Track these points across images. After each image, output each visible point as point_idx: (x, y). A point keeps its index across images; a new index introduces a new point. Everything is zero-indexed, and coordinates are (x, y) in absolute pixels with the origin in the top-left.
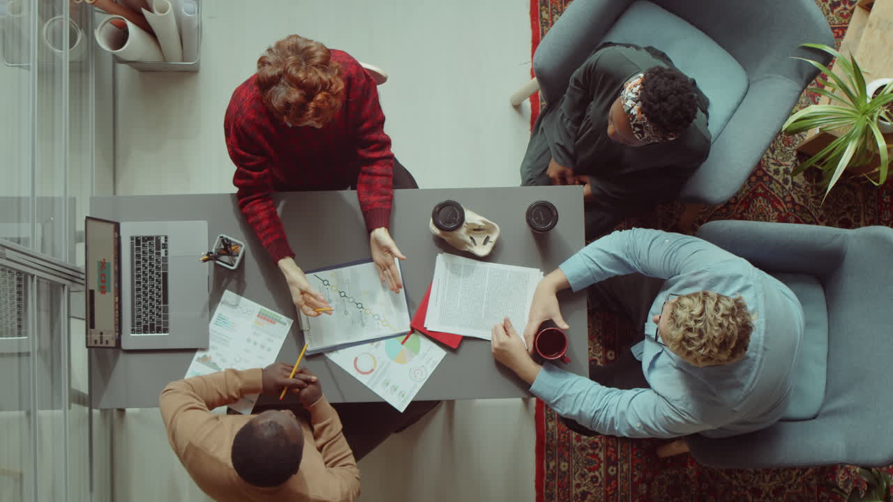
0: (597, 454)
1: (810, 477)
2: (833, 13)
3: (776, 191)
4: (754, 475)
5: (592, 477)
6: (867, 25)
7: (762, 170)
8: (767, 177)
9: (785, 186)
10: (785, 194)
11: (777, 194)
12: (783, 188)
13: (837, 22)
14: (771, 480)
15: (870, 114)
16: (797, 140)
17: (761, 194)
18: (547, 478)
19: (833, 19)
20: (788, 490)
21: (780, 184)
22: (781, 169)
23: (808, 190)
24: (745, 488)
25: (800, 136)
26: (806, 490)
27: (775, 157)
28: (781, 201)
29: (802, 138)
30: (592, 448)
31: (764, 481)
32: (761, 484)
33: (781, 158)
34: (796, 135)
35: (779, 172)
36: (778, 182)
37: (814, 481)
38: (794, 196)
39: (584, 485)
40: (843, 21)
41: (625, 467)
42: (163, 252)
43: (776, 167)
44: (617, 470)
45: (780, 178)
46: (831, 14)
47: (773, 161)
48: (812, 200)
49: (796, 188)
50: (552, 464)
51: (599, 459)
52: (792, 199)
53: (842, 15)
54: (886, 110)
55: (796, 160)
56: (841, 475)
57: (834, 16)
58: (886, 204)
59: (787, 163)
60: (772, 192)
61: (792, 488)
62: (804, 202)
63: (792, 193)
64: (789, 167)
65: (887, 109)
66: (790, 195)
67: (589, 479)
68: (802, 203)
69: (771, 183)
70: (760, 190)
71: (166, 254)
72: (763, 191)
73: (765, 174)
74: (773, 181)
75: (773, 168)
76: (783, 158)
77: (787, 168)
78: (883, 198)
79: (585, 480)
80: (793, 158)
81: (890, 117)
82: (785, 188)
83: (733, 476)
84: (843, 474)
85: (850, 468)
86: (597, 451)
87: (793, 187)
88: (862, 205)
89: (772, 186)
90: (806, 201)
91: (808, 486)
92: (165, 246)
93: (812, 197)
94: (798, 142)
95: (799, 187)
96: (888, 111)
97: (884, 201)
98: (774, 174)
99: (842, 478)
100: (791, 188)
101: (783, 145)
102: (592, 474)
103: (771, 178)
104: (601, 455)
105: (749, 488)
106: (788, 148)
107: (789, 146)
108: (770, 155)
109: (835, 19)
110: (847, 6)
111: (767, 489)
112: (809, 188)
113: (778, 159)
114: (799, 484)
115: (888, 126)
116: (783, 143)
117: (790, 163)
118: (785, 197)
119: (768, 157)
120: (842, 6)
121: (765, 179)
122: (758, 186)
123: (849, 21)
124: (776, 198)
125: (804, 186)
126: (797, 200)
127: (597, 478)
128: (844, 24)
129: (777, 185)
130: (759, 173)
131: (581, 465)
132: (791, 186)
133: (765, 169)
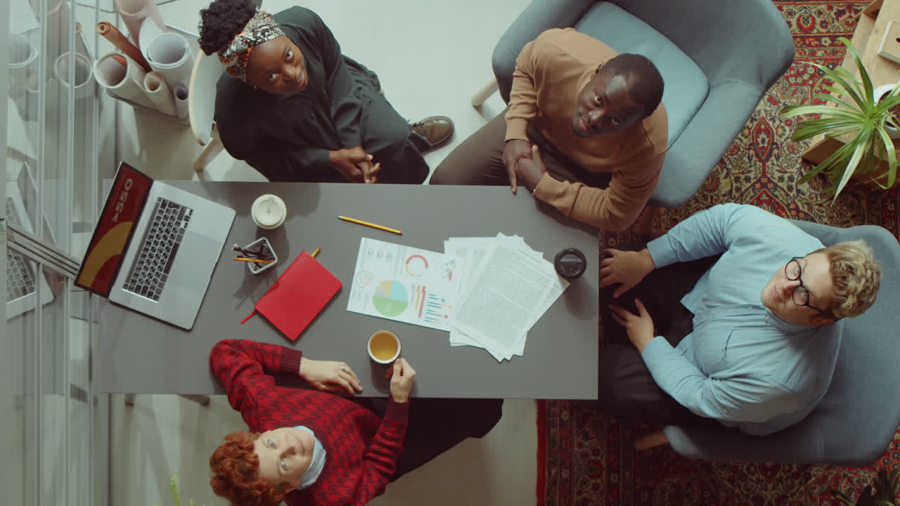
0: (599, 462)
1: (813, 485)
2: (838, 22)
3: (781, 198)
4: (757, 483)
5: (594, 485)
6: (873, 33)
7: (767, 177)
8: (772, 184)
9: (789, 193)
10: (789, 202)
11: (782, 201)
12: (787, 195)
13: (842, 30)
14: (774, 488)
15: (877, 119)
16: (802, 147)
17: (764, 201)
18: (549, 484)
19: (839, 27)
20: (790, 499)
21: (784, 191)
22: (786, 176)
23: (813, 198)
24: (747, 496)
25: (805, 143)
26: (808, 498)
27: (779, 164)
28: (785, 208)
29: (807, 145)
30: (594, 455)
31: (766, 490)
32: (763, 492)
33: (786, 165)
34: (801, 142)
35: (784, 179)
36: (782, 189)
37: (817, 490)
38: (799, 204)
39: (586, 492)
40: (848, 30)
41: (627, 474)
42: (183, 223)
43: (780, 175)
44: (619, 479)
45: (784, 185)
46: (836, 23)
47: (778, 168)
48: (817, 207)
49: (801, 195)
50: (553, 471)
51: (601, 466)
52: (796, 205)
53: (847, 23)
54: (892, 115)
55: (801, 168)
56: (843, 484)
57: (838, 24)
58: (890, 212)
59: (791, 170)
60: (777, 200)
61: (795, 497)
62: (809, 210)
63: (796, 201)
64: (794, 174)
65: (894, 114)
66: (794, 202)
67: (590, 486)
68: (806, 211)
69: (775, 190)
70: (764, 197)
71: (185, 227)
72: (767, 198)
73: (770, 181)
74: (778, 189)
75: (777, 175)
76: (788, 166)
77: (792, 176)
78: (887, 206)
79: (587, 486)
80: (798, 166)
81: (897, 123)
82: (789, 195)
83: (736, 484)
84: (846, 483)
85: (853, 477)
86: (599, 458)
87: (797, 194)
88: (866, 213)
89: (776, 193)
90: (810, 208)
91: (810, 495)
92: (187, 219)
93: (817, 205)
94: (803, 150)
95: (804, 194)
96: (894, 116)
97: (888, 210)
98: (779, 181)
99: (845, 487)
100: (796, 196)
101: (788, 152)
102: (594, 481)
103: (775, 185)
104: (604, 463)
105: (751, 496)
106: (793, 155)
107: (794, 153)
108: (775, 162)
109: (841, 27)
110: (853, 15)
111: (770, 497)
112: (813, 196)
113: (783, 166)
114: (801, 492)
115: (894, 131)
116: (788, 150)
117: (794, 170)
118: (789, 204)
119: (773, 164)
120: (847, 14)
121: (770, 186)
122: (762, 194)
123: (854, 29)
124: (780, 205)
125: (808, 194)
126: (801, 209)
127: (599, 486)
128: (850, 32)
129: (782, 192)
130: (764, 180)
131: (583, 472)
132: (796, 193)
133: (769, 176)
